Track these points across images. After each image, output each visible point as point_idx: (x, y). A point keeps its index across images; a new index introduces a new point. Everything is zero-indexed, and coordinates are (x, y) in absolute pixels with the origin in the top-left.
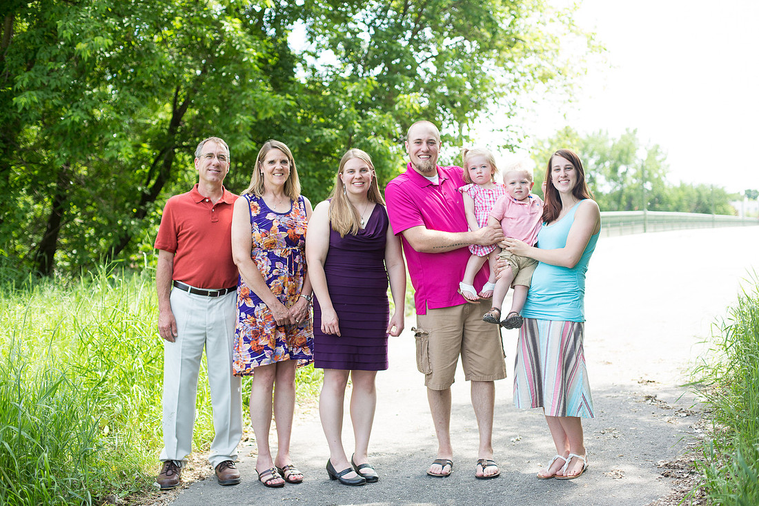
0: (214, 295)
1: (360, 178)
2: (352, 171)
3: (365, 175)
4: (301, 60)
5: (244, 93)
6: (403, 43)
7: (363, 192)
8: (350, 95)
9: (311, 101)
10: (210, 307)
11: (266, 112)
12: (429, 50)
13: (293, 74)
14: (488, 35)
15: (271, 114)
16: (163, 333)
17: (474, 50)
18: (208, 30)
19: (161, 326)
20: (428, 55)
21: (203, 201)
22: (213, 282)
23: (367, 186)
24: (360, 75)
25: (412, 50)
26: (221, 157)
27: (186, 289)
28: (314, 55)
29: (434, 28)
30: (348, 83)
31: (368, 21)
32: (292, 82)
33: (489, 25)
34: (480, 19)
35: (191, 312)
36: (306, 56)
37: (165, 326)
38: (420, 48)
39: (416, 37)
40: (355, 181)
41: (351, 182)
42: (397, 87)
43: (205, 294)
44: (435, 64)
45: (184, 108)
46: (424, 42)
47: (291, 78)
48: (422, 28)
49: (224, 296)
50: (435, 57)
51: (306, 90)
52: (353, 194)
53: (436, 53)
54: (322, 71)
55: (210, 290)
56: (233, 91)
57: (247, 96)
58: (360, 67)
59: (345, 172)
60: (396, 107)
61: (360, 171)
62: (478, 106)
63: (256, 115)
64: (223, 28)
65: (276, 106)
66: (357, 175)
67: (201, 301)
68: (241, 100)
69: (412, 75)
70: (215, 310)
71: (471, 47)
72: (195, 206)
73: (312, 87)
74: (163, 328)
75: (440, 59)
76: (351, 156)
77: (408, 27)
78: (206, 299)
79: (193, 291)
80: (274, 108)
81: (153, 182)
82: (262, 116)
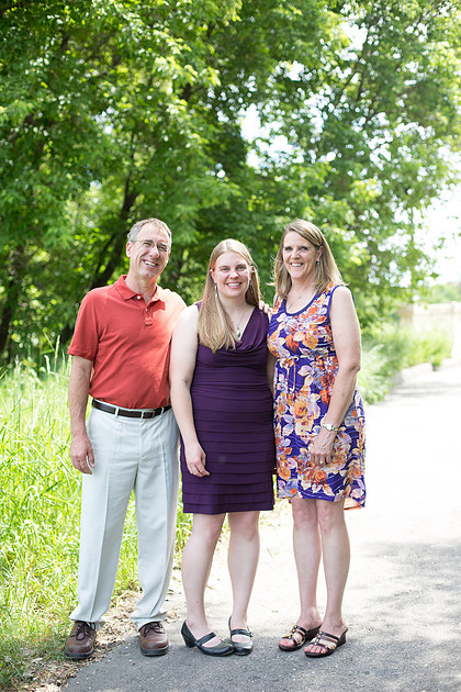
0: (148, 416)
1: (236, 278)
2: (227, 269)
3: (242, 273)
4: (254, 146)
5: (188, 180)
6: (356, 128)
7: (240, 295)
8: (303, 181)
9: (264, 188)
10: (145, 432)
11: (210, 200)
12: (383, 137)
13: (244, 160)
14: (445, 120)
15: (216, 202)
16: (76, 464)
17: (428, 135)
18: (153, 113)
19: (74, 455)
20: (381, 141)
21: (134, 298)
22: (148, 399)
23: (245, 287)
24: (313, 161)
25: (365, 135)
26: (161, 247)
27: (112, 411)
28: (267, 141)
29: (388, 113)
30: (301, 168)
31: (321, 106)
32: (242, 167)
33: (447, 108)
34: (437, 104)
35: (120, 440)
36: (259, 143)
37: (79, 454)
38: (374, 133)
39: (370, 123)
40: (229, 280)
41: (225, 283)
42: (350, 173)
43: (137, 415)
44: (389, 150)
46: (379, 128)
47: (242, 163)
48: (376, 113)
49: (160, 417)
50: (390, 143)
51: (259, 177)
52: (227, 297)
53: (391, 140)
54: (274, 156)
55: (143, 411)
56: (177, 177)
57: (189, 184)
58: (312, 153)
59: (217, 269)
60: (352, 194)
61: (237, 269)
62: (432, 193)
63: (200, 203)
64: (168, 110)
65: (221, 195)
66: (234, 274)
67: (131, 425)
68: (184, 187)
69: (365, 161)
70: (149, 436)
71: (425, 133)
72: (124, 303)
73: (265, 174)
74: (77, 457)
75: (394, 146)
76: (225, 250)
77: (362, 114)
78: (139, 422)
79: (121, 413)
80: (219, 197)
81: (103, 268)
82: (206, 205)
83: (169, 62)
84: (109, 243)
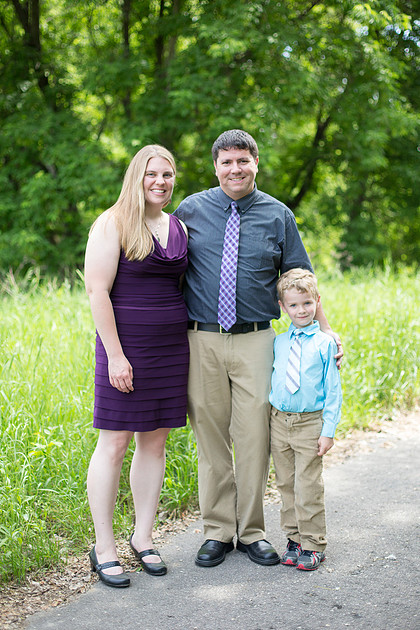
5: (378, 112)
11: (399, 130)
15: (404, 132)
40: (154, 187)
41: (149, 189)
45: (326, 125)
56: (369, 108)
57: (380, 115)
63: (389, 133)
65: (409, 126)
68: (376, 117)
76: (154, 154)
80: (407, 127)
81: (296, 192)
82: (395, 134)
83: (365, 8)
84: (302, 169)
